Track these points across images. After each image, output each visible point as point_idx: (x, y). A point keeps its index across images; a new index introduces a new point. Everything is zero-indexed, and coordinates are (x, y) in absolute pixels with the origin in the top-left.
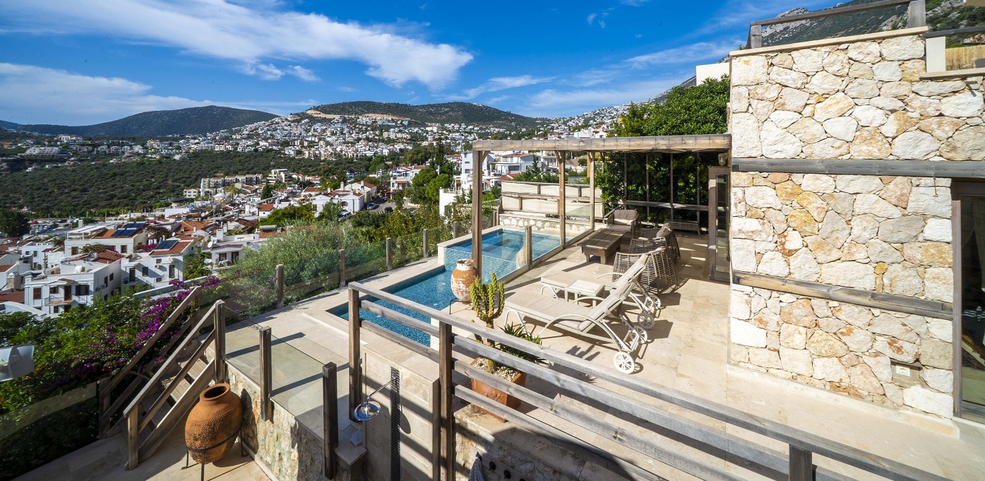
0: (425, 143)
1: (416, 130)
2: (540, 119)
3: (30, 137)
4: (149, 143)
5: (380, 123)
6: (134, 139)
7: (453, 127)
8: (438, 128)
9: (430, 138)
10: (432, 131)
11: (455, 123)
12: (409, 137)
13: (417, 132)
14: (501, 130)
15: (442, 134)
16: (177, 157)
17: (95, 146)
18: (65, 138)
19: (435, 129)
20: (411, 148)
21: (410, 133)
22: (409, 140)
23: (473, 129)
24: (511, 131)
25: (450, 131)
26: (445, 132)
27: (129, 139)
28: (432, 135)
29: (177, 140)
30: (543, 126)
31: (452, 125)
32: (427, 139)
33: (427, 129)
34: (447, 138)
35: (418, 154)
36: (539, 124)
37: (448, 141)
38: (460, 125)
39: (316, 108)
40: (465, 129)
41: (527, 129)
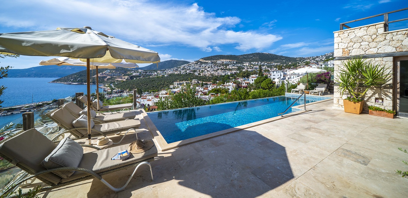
0: (244, 70)
1: (239, 65)
2: (299, 58)
3: (133, 71)
4: (158, 72)
5: (225, 63)
6: (154, 71)
7: (255, 63)
8: (249, 64)
9: (246, 68)
10: (246, 65)
11: (256, 62)
12: (237, 68)
13: (240, 66)
14: (278, 64)
15: (251, 66)
16: (166, 76)
17: (146, 73)
18: (140, 71)
19: (247, 65)
20: (239, 72)
21: (237, 66)
22: (237, 69)
23: (264, 64)
24: (283, 64)
25: (254, 65)
26: (252, 65)
27: (153, 70)
28: (246, 67)
29: (164, 71)
30: (300, 61)
31: (255, 62)
32: (244, 68)
33: (244, 64)
34: (253, 68)
35: (245, 74)
36: (298, 60)
37: (254, 69)
38: (258, 62)
39: (202, 59)
40: (260, 64)
41: (292, 63)
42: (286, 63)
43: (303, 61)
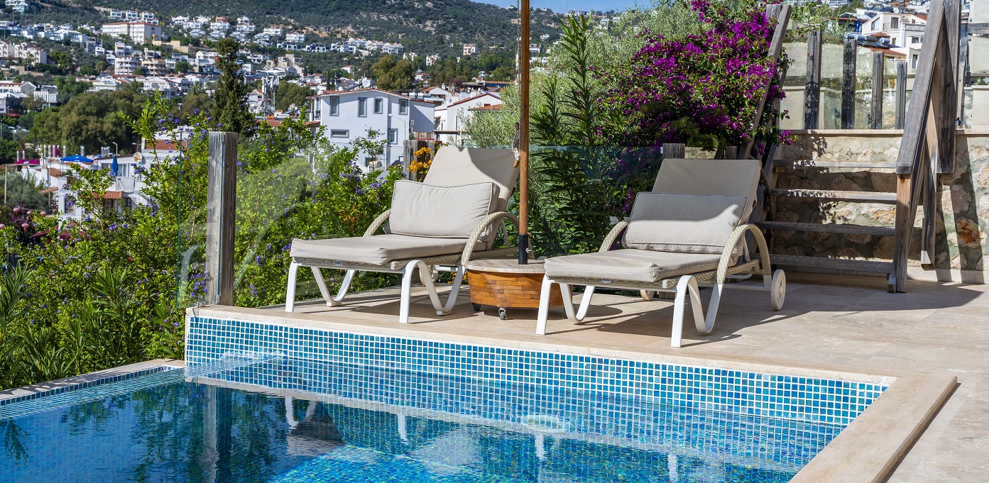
0: (103, 84)
1: (63, 31)
7: (205, 27)
8: (150, 28)
9: (120, 64)
10: (126, 39)
11: (214, 13)
12: (38, 56)
13: (67, 41)
14: (388, 47)
15: (168, 52)
19: (138, 33)
20: (52, 98)
21: (42, 44)
22: (40, 68)
23: (282, 39)
24: (423, 50)
25: (196, 43)
26: (175, 44)
28: (127, 53)
31: (202, 20)
32: (108, 66)
33: (106, 29)
34: (185, 69)
35: (101, 112)
37: (192, 78)
38: (233, 23)
40: (250, 35)
41: (480, 47)
42: (442, 41)
43: (550, 40)
